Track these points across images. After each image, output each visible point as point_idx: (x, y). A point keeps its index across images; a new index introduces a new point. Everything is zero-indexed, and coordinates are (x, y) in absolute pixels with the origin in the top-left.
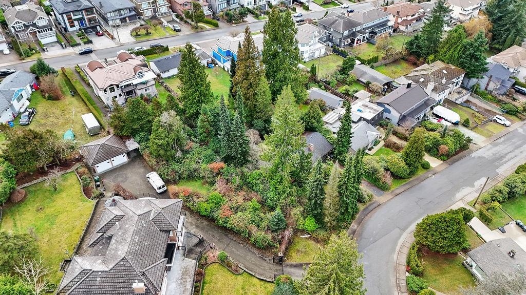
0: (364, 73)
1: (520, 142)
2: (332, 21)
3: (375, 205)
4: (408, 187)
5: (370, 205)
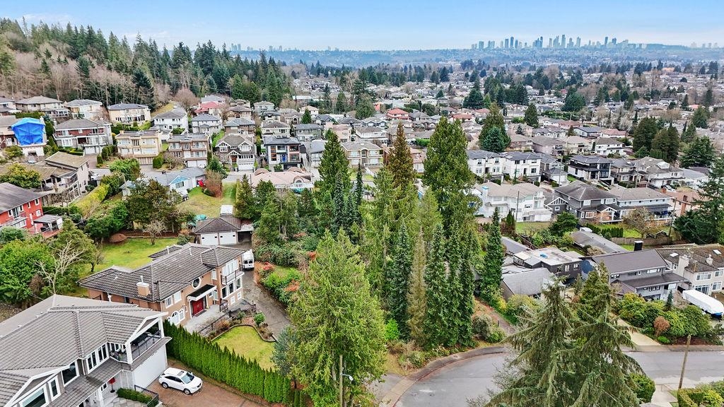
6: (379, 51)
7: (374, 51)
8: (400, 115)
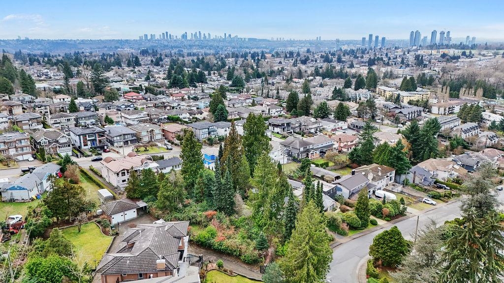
0: (318, 172)
1: (446, 213)
2: (291, 142)
3: (338, 244)
4: (362, 234)
5: (334, 244)
6: (66, 40)
7: (61, 40)
8: (136, 97)
